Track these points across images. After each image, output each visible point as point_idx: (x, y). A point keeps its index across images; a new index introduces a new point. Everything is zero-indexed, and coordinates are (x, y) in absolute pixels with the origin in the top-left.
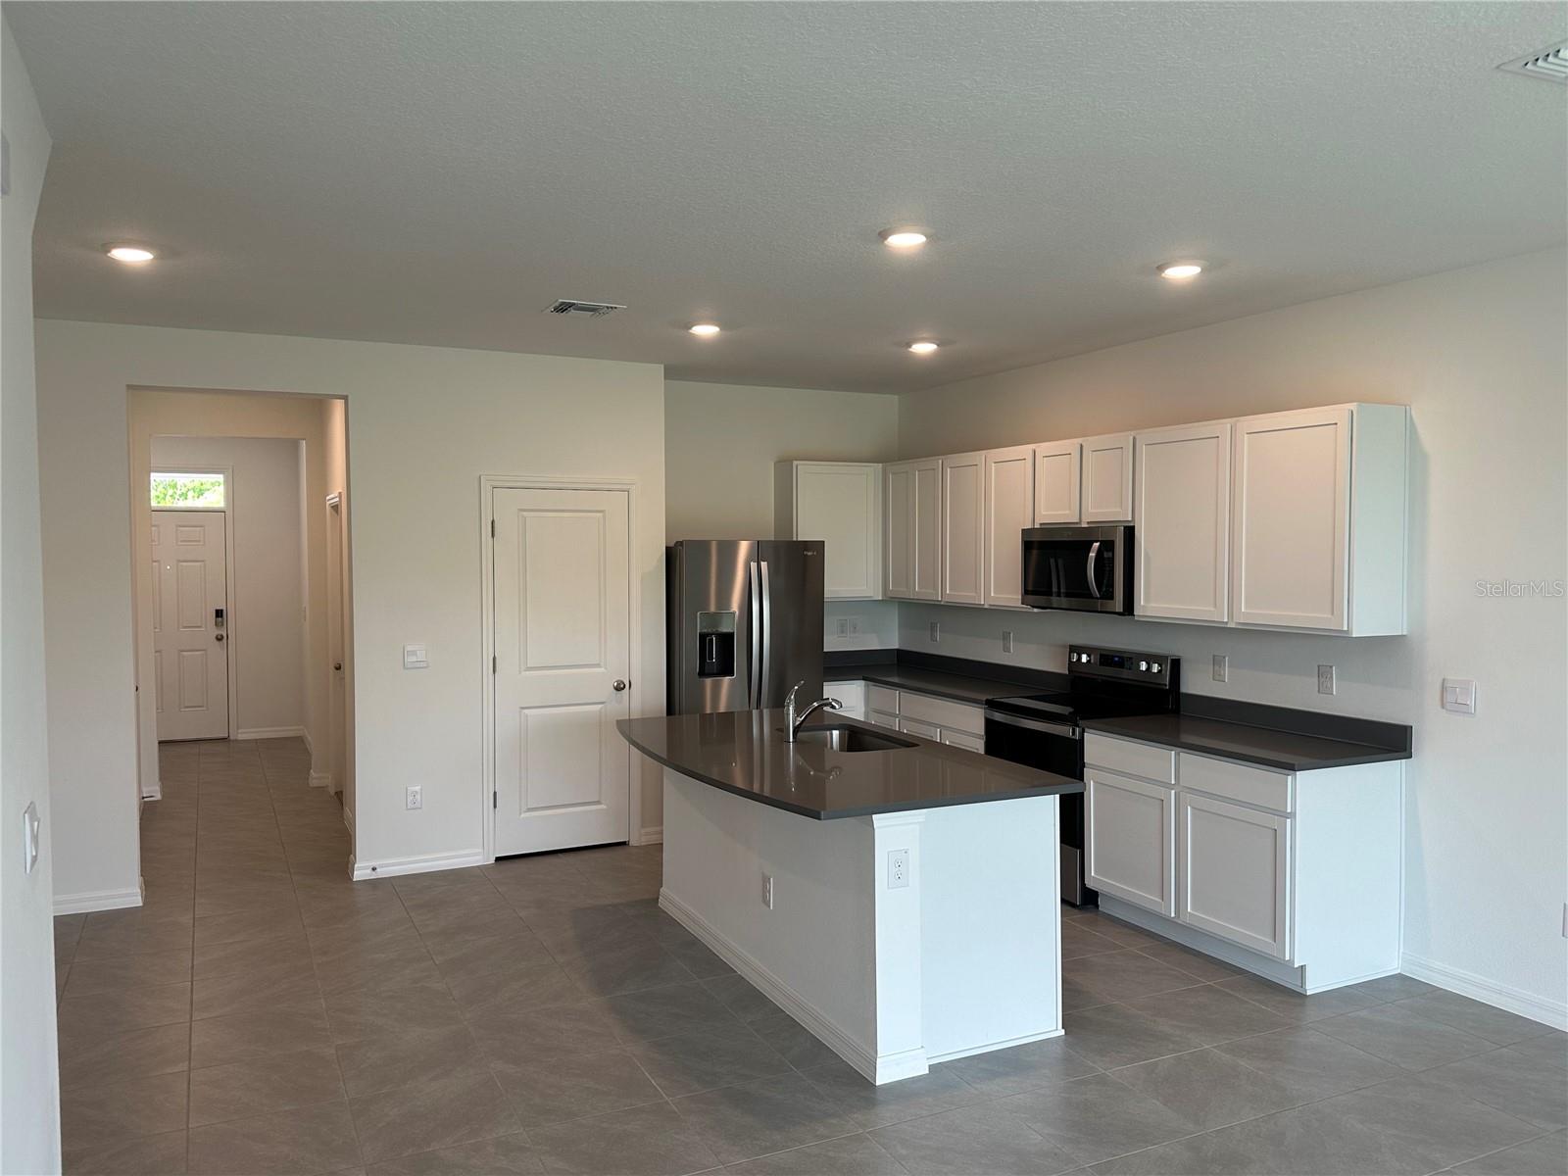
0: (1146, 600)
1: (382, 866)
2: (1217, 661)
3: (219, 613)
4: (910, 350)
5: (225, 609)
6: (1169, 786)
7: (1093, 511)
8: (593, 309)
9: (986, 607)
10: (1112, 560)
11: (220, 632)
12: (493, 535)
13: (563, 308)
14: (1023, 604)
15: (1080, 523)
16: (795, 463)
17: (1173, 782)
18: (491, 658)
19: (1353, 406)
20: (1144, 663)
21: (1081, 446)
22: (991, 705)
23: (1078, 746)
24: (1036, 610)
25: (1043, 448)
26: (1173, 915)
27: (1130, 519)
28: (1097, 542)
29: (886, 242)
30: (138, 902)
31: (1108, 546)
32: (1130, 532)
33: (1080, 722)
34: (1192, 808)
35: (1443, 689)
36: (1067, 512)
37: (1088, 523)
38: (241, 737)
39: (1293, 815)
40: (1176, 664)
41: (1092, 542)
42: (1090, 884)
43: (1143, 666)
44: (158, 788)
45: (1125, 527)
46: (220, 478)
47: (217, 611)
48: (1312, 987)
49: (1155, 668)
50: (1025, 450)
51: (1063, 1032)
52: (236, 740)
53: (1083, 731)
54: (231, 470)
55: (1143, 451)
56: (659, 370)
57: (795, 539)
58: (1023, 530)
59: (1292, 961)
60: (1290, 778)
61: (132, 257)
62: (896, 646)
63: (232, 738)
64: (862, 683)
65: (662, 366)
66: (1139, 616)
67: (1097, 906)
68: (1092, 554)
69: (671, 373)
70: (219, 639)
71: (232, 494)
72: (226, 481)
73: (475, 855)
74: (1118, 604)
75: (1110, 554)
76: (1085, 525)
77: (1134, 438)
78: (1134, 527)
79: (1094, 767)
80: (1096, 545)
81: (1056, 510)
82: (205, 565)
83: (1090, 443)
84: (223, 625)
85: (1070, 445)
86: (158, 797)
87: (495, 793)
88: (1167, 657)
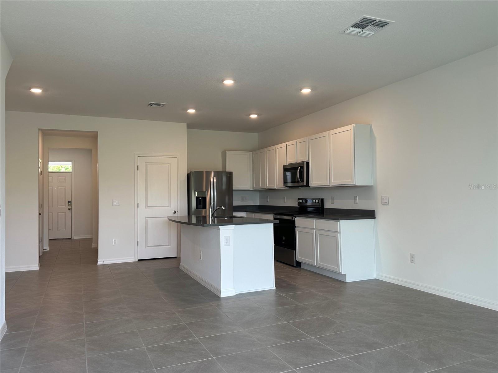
0: (312, 182)
1: (105, 261)
2: (332, 198)
3: (69, 202)
4: (250, 117)
5: (71, 201)
6: (314, 229)
7: (300, 159)
8: (159, 105)
9: (277, 189)
10: (303, 171)
11: (69, 207)
12: (138, 170)
13: (151, 105)
14: (284, 186)
16: (226, 151)
17: (315, 228)
18: (137, 203)
19: (354, 125)
21: (297, 142)
22: (275, 214)
23: (293, 222)
24: (288, 188)
25: (288, 143)
26: (316, 265)
27: (308, 160)
29: (223, 82)
30: (37, 268)
31: (302, 167)
32: (307, 164)
33: (295, 215)
34: (319, 234)
35: (382, 199)
36: (294, 160)
38: (75, 238)
39: (340, 232)
40: (322, 200)
41: (298, 167)
42: (298, 260)
43: (314, 201)
44: (48, 247)
45: (306, 163)
46: (71, 163)
47: (69, 201)
48: (348, 280)
49: (317, 202)
50: (285, 143)
51: (275, 288)
52: (74, 239)
53: (295, 217)
54: (74, 161)
55: (310, 141)
56: (185, 125)
57: (226, 171)
58: (284, 166)
59: (341, 272)
60: (339, 222)
61: (37, 91)
62: (258, 204)
63: (72, 238)
64: (246, 213)
65: (186, 124)
66: (311, 186)
67: (301, 266)
68: (298, 170)
69: (189, 126)
70: (69, 209)
71: (74, 167)
72: (72, 164)
73: (133, 259)
74: (305, 183)
76: (298, 163)
77: (308, 138)
78: (308, 162)
79: (298, 227)
80: (299, 167)
81: (292, 160)
82: (66, 188)
83: (299, 141)
84: (70, 205)
85: (294, 142)
86: (48, 250)
87: (138, 241)
88: (320, 198)
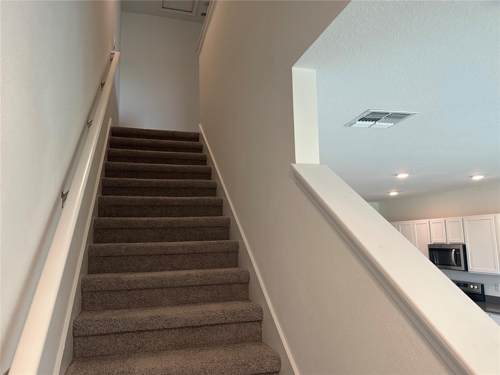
0: (472, 267)
2: (496, 285)
7: (451, 239)
10: (459, 255)
15: (447, 243)
20: (472, 286)
21: (445, 220)
25: (432, 221)
27: (464, 242)
28: (454, 249)
31: (457, 250)
32: (464, 246)
36: (442, 240)
37: (450, 243)
40: (482, 286)
41: (452, 249)
43: (472, 287)
49: (476, 287)
50: (426, 221)
55: (466, 223)
58: (428, 245)
66: (470, 272)
68: (453, 253)
74: (463, 268)
75: (459, 253)
77: (462, 219)
78: (465, 245)
80: (454, 250)
81: (438, 239)
83: (448, 220)
85: (440, 220)
88: (479, 284)
